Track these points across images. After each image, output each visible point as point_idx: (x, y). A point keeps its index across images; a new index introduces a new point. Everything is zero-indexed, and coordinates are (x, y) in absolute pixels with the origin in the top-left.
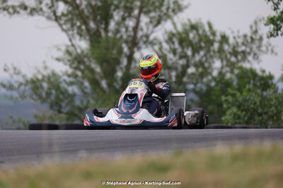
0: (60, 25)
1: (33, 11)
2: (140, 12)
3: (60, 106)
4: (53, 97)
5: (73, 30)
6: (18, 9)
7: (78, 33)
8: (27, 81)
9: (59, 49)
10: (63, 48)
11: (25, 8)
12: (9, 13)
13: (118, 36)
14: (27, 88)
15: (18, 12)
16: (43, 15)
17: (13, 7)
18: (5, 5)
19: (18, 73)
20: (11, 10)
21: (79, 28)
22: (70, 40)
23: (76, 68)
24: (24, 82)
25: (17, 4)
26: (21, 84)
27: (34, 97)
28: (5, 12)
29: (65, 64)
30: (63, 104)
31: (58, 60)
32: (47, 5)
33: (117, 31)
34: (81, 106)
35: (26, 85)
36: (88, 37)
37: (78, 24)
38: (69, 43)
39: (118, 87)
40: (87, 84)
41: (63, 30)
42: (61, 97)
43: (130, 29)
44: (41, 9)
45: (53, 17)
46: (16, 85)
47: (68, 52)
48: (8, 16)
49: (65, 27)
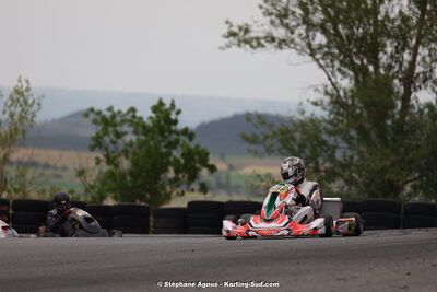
0: (317, 60)
1: (282, 43)
2: (418, 43)
3: (317, 162)
4: (307, 151)
5: (333, 66)
6: (263, 42)
7: (339, 70)
8: (274, 133)
9: (316, 90)
10: (322, 89)
11: (273, 40)
12: (252, 47)
13: (391, 73)
14: (275, 140)
15: (263, 46)
16: (295, 48)
17: (258, 39)
18: (247, 36)
19: (264, 123)
20: (255, 43)
21: (342, 63)
22: (330, 79)
23: (338, 114)
24: (270, 133)
25: (262, 35)
26: (267, 137)
27: (284, 151)
28: (248, 46)
29: (324, 109)
30: (321, 160)
31: (315, 104)
32: (300, 35)
33: (390, 67)
34: (344, 162)
35: (273, 138)
36: (351, 73)
37: (341, 58)
38: (329, 83)
39: (389, 138)
40: (353, 133)
41: (321, 66)
42: (319, 150)
43: (406, 64)
44: (292, 41)
45: (309, 51)
46: (261, 137)
47: (326, 93)
48: (250, 50)
49: (322, 62)
